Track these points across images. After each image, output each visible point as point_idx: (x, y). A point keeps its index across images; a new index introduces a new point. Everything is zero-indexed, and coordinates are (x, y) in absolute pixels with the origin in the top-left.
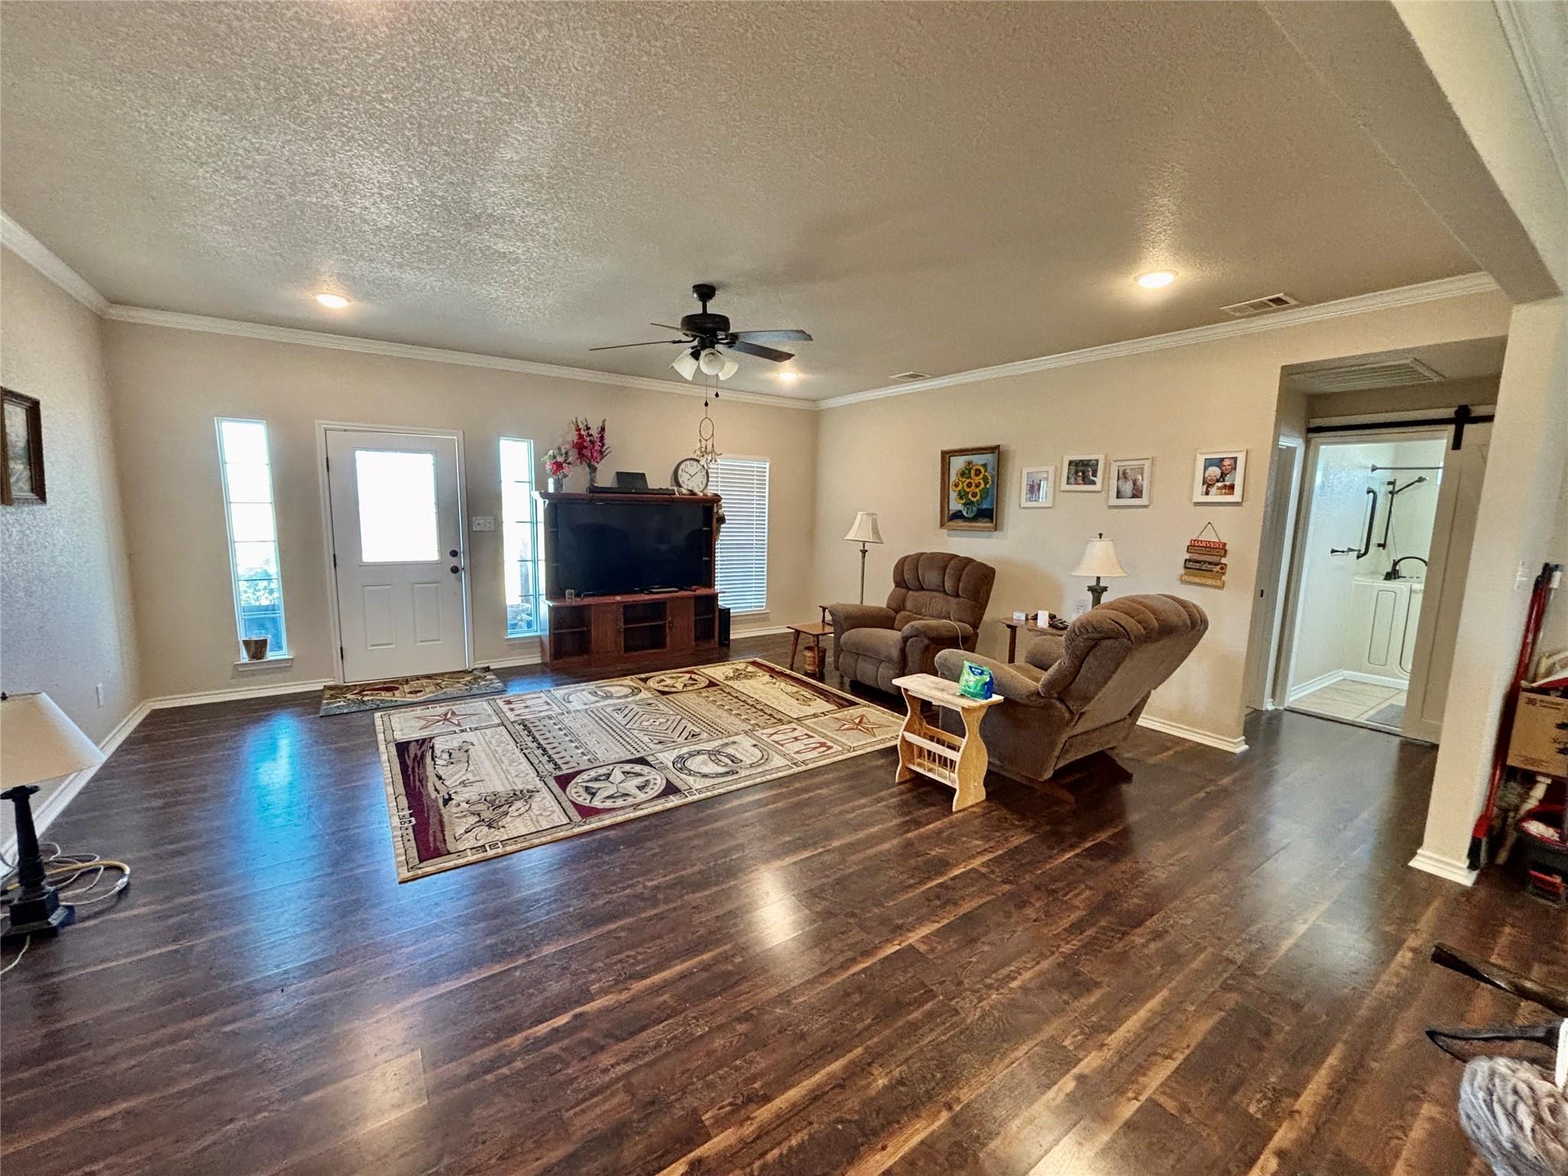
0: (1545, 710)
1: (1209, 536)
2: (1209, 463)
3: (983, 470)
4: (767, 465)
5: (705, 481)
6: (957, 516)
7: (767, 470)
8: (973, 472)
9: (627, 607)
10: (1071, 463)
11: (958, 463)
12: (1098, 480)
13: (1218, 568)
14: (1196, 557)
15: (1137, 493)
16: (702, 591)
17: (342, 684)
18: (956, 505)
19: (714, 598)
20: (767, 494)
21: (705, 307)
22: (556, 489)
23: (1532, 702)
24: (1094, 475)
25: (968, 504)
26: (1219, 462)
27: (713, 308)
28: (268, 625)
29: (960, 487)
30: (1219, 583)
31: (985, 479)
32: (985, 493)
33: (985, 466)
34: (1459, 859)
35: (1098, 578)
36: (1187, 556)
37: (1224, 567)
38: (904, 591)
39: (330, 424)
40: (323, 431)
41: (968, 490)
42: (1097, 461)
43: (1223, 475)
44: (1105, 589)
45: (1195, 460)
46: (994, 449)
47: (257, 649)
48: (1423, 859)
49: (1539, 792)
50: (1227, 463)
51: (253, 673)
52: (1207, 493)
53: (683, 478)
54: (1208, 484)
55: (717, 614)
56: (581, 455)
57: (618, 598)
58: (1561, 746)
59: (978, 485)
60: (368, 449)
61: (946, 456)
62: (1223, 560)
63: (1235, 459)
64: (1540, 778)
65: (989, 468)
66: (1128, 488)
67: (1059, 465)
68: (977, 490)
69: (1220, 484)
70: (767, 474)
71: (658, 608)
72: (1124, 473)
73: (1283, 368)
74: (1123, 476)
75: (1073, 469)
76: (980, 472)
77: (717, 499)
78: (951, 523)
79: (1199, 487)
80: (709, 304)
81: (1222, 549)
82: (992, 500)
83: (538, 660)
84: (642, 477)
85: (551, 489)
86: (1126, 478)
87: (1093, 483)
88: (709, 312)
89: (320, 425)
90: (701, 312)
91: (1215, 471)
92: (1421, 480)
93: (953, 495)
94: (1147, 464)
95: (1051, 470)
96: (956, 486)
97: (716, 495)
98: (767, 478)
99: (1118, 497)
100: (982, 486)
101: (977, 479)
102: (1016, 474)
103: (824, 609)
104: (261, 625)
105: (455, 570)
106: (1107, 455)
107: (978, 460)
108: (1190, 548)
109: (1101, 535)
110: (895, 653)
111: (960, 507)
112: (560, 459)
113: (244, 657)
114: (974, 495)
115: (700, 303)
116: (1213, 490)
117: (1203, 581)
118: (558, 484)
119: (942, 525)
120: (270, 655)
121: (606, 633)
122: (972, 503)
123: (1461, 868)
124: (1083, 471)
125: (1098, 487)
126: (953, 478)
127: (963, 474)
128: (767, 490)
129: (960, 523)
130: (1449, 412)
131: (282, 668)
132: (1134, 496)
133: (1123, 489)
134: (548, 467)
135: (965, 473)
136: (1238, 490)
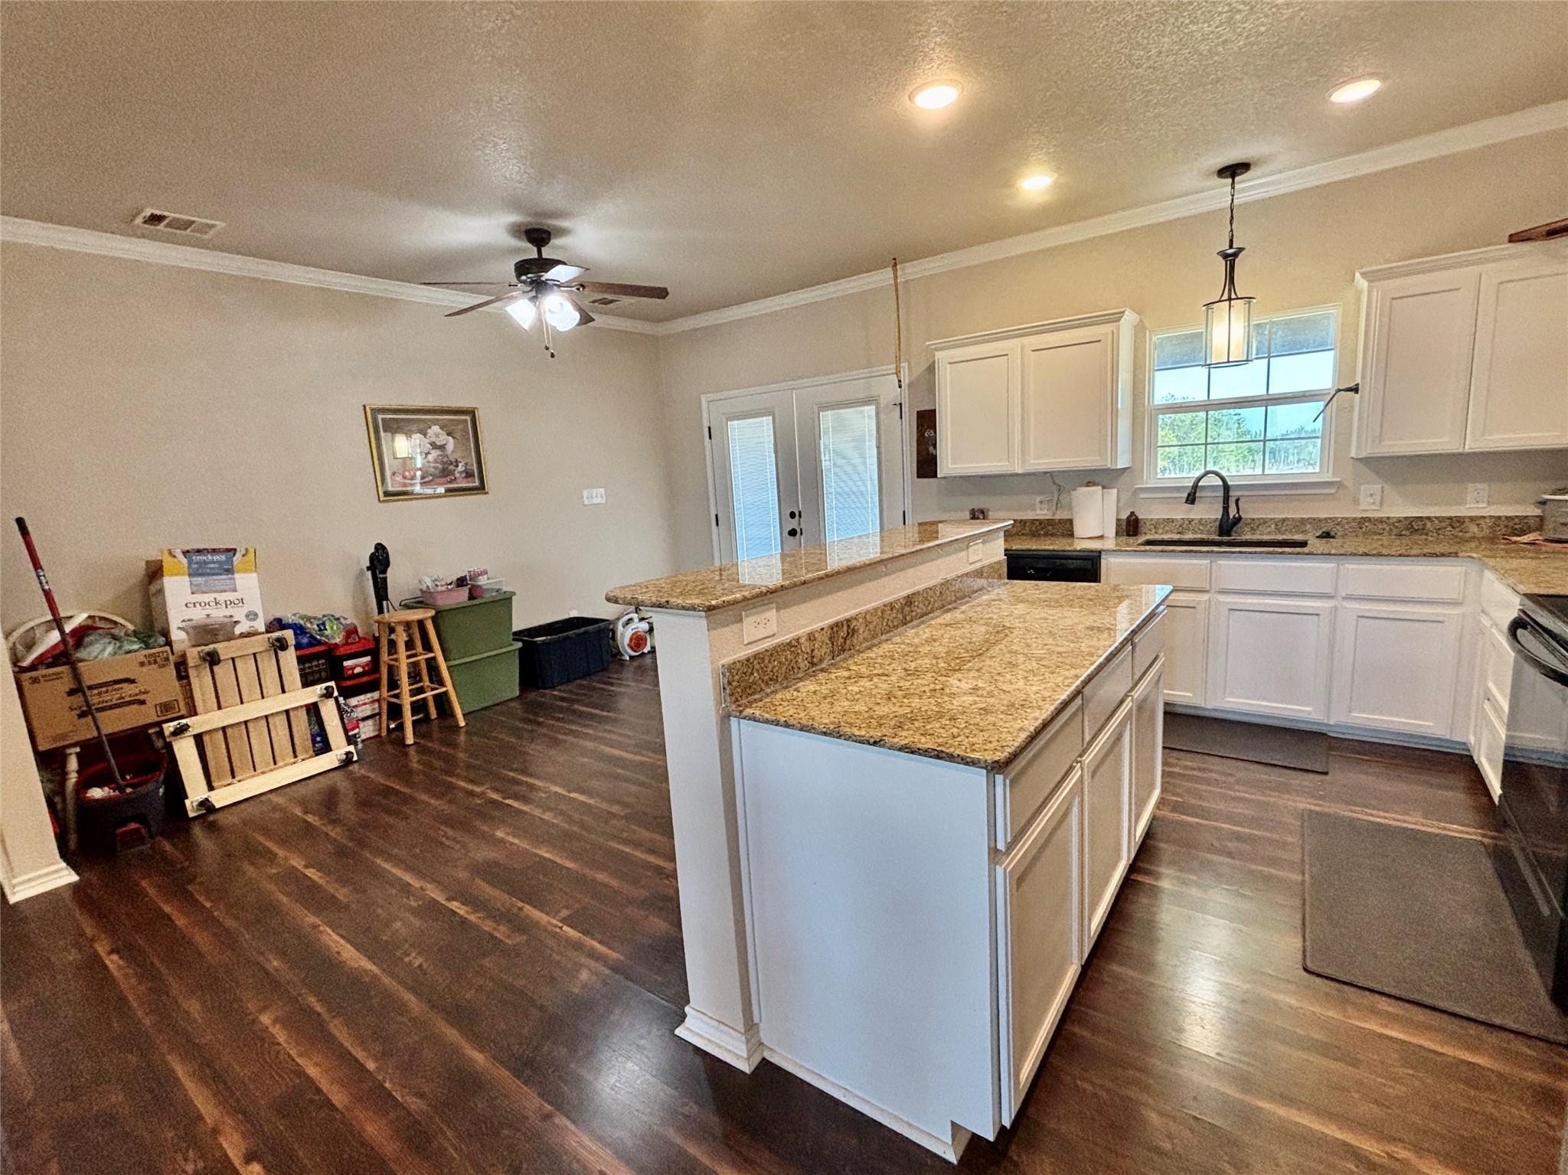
0: (50, 684)
23: (35, 680)
34: (57, 863)
48: (21, 888)
49: (73, 764)
58: (78, 712)
64: (69, 751)
123: (62, 869)
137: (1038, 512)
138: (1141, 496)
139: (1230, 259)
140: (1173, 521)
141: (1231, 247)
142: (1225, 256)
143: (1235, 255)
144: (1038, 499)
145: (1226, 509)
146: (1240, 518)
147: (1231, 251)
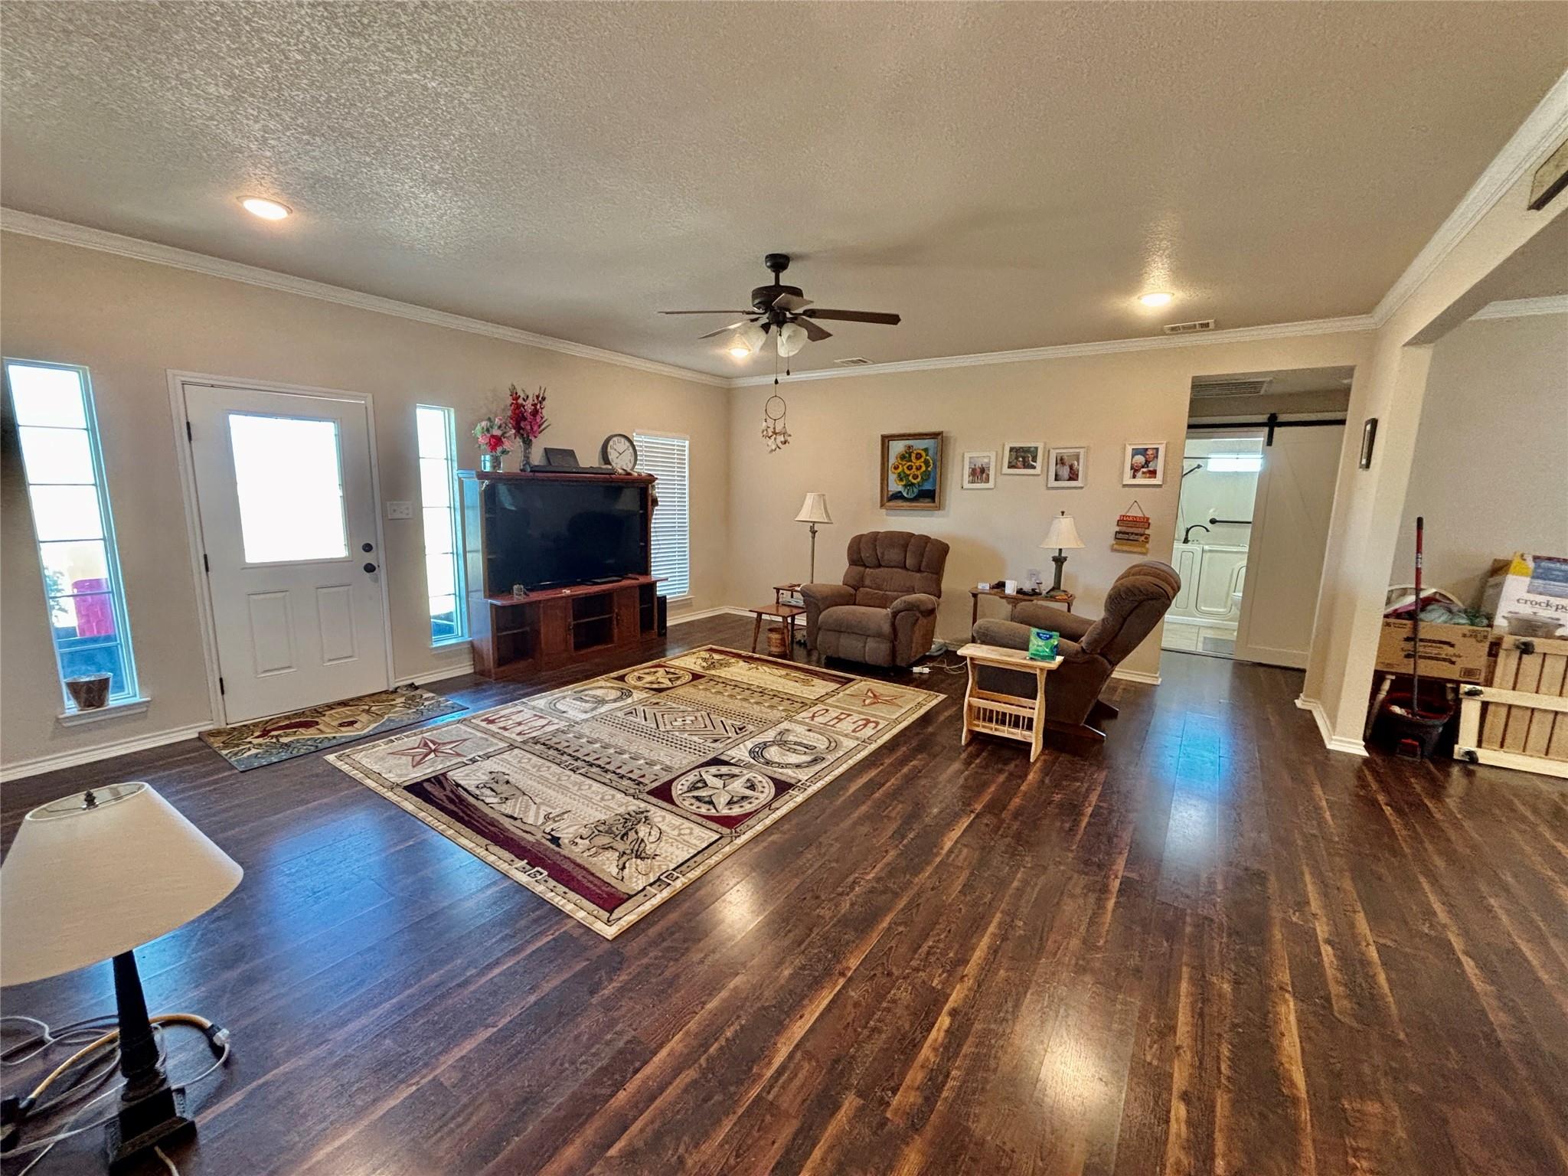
0: (1397, 629)
1: (1135, 512)
2: (1136, 452)
3: (924, 454)
4: (687, 443)
5: (633, 459)
6: (897, 496)
7: (687, 449)
8: (913, 456)
9: (575, 600)
10: (1012, 449)
11: (897, 448)
12: (1038, 464)
13: (1143, 538)
14: (1124, 529)
15: (1073, 476)
16: (642, 580)
17: (223, 726)
18: (895, 486)
19: (652, 586)
20: (687, 474)
21: (777, 278)
22: (494, 467)
23: (1388, 624)
24: (1034, 459)
25: (909, 485)
26: (1144, 452)
27: (787, 279)
28: (100, 658)
29: (900, 470)
30: (1144, 550)
31: (926, 462)
32: (926, 476)
33: (926, 450)
35: (1060, 550)
36: (1117, 529)
37: (1147, 537)
38: (861, 569)
39: (188, 376)
40: (179, 386)
41: (908, 472)
42: (1036, 448)
43: (1147, 463)
44: (1065, 559)
45: (1124, 449)
46: (935, 435)
47: (92, 695)
48: (1335, 742)
49: (1388, 684)
50: (1150, 452)
51: (87, 728)
52: (1134, 477)
53: (612, 455)
54: (1135, 470)
55: (656, 604)
56: (518, 428)
57: (567, 592)
58: (1406, 653)
59: (919, 468)
60: (247, 413)
61: (886, 440)
62: (1147, 532)
63: (1157, 449)
64: (1389, 675)
65: (931, 452)
66: (1065, 472)
67: (1000, 452)
68: (918, 473)
69: (1145, 470)
70: (687, 453)
71: (605, 598)
72: (1062, 459)
73: (1194, 378)
74: (1061, 461)
75: (1014, 454)
76: (921, 456)
77: (651, 479)
78: (891, 504)
79: (1128, 472)
80: (781, 275)
81: (1145, 522)
82: (935, 481)
83: (469, 670)
84: (571, 453)
85: (488, 468)
86: (1063, 463)
87: (1034, 467)
88: (781, 284)
89: (175, 377)
90: (773, 283)
91: (1140, 459)
92: (1199, 467)
93: (892, 477)
94: (1082, 451)
95: (993, 456)
96: (896, 468)
97: (651, 475)
98: (687, 457)
99: (1056, 480)
100: (924, 469)
101: (918, 463)
102: (958, 458)
103: (778, 590)
104: (89, 658)
105: (370, 568)
106: (1045, 443)
107: (919, 445)
108: (1120, 522)
109: (1063, 513)
110: (886, 628)
111: (900, 488)
112: (497, 432)
113: (71, 707)
114: (915, 477)
115: (773, 275)
116: (1139, 474)
117: (1132, 549)
118: (496, 462)
119: (882, 505)
120: (114, 700)
121: (554, 632)
122: (913, 484)
124: (1022, 457)
125: (1038, 471)
126: (892, 460)
127: (903, 457)
128: (687, 470)
129: (900, 503)
130: (1263, 418)
131: (133, 715)
132: (1070, 479)
133: (1060, 473)
134: (482, 441)
135: (905, 457)
136: (1159, 474)
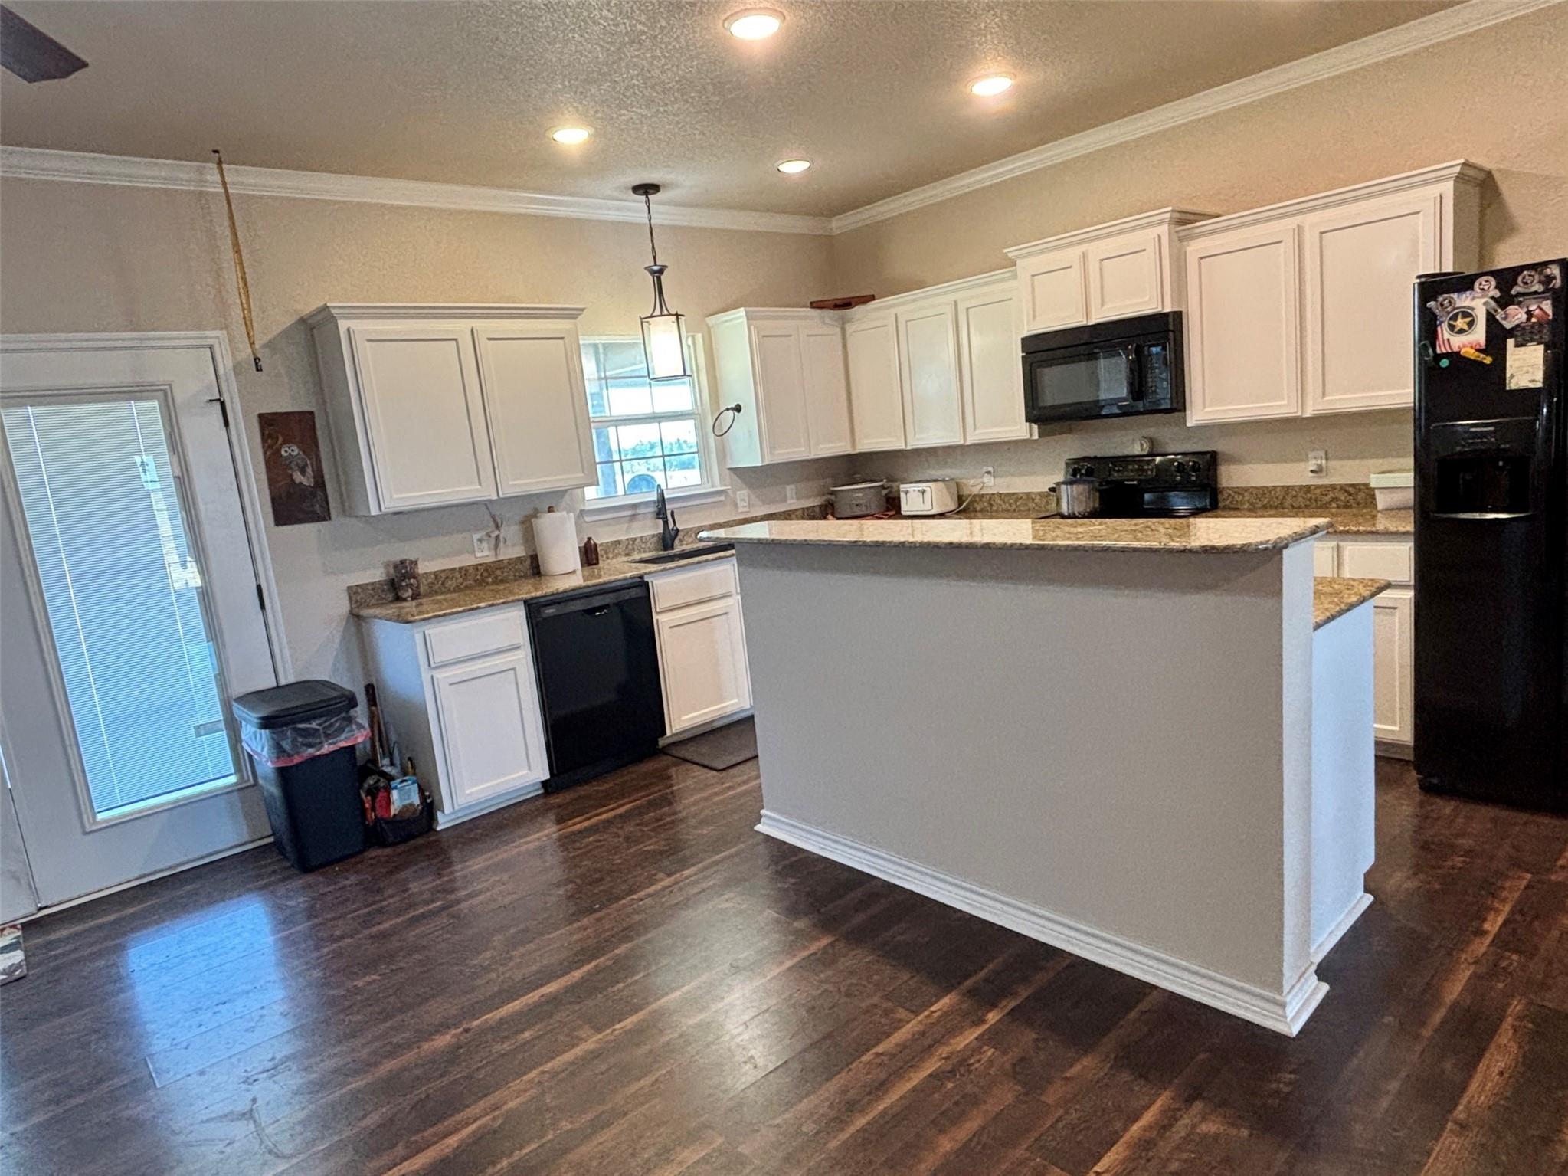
137: (478, 555)
138: (587, 519)
139: (658, 274)
140: (618, 542)
141: (656, 264)
142: (653, 272)
143: (661, 271)
144: (476, 537)
145: (666, 523)
146: (678, 530)
147: (656, 268)
